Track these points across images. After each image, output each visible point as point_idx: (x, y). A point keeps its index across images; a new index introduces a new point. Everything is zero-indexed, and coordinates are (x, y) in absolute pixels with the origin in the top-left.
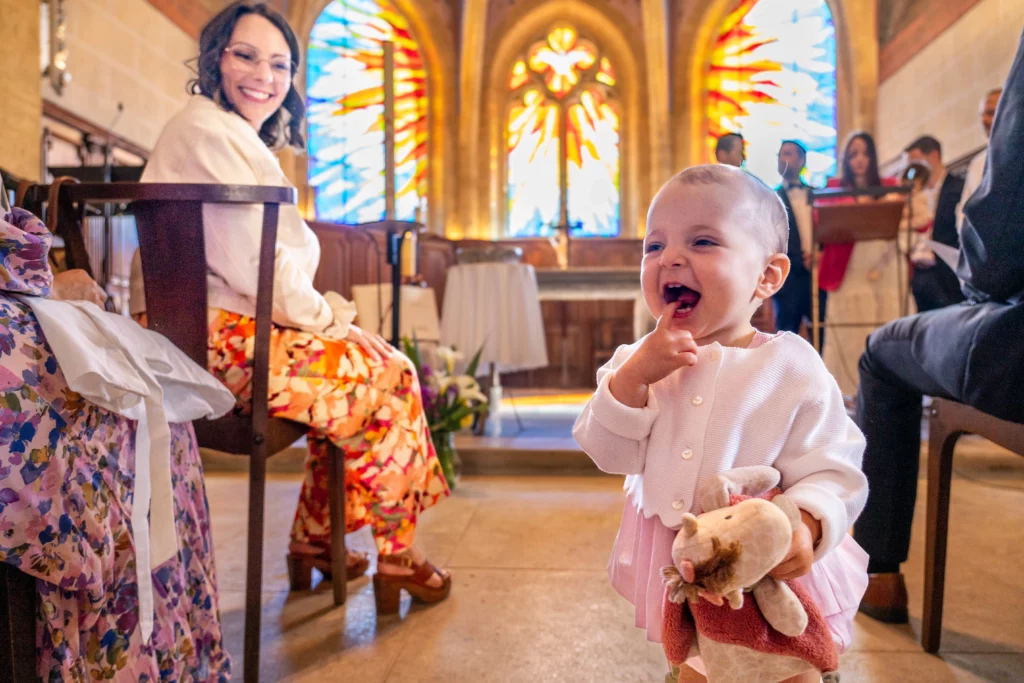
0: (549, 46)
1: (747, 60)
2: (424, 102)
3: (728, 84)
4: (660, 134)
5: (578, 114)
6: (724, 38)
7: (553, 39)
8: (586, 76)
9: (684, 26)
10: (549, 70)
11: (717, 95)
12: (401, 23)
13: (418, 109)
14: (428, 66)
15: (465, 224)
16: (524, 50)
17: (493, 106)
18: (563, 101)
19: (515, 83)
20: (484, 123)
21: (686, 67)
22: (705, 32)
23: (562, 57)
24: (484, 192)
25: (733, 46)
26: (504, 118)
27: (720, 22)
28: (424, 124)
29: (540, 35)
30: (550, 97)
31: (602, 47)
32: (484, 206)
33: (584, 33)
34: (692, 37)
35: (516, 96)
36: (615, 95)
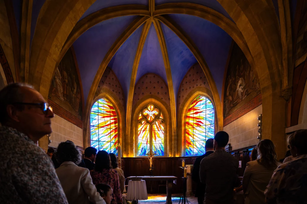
0: (148, 110)
1: (195, 116)
2: (117, 124)
3: (191, 121)
4: (174, 133)
5: (155, 127)
6: (190, 110)
7: (149, 108)
8: (157, 117)
9: (180, 107)
10: (148, 115)
11: (188, 123)
12: (111, 105)
13: (115, 126)
14: (118, 115)
15: (127, 154)
16: (142, 111)
17: (134, 125)
18: (151, 123)
19: (140, 118)
20: (132, 129)
21: (181, 116)
22: (185, 108)
23: (151, 112)
24: (132, 146)
25: (192, 112)
26: (137, 127)
27: (189, 106)
28: (117, 130)
29: (146, 107)
30: (148, 122)
31: (160, 110)
32: (132, 150)
33: (156, 107)
34: (182, 109)
35: (140, 122)
36: (163, 122)
